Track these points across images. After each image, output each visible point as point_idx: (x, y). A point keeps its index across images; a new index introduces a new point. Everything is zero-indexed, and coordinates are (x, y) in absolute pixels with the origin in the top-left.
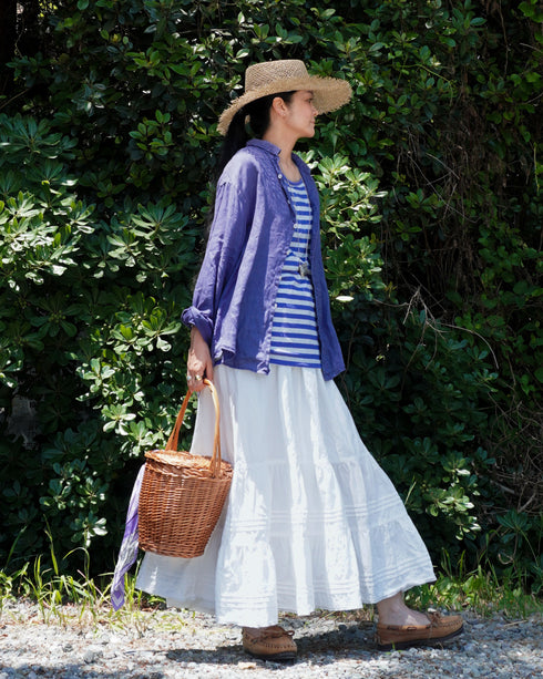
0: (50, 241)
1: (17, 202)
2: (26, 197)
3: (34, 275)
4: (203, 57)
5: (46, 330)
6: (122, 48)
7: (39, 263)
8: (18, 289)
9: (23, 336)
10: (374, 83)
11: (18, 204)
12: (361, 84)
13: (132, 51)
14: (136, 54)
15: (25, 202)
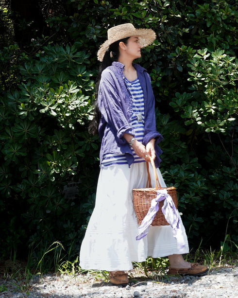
0: (86, 103)
1: (68, 86)
2: (72, 83)
3: (81, 121)
4: (145, 8)
5: (85, 147)
6: (106, 7)
7: (83, 114)
8: (73, 128)
9: (75, 151)
10: (230, 13)
11: (69, 87)
12: (224, 14)
13: (112, 8)
14: (114, 10)
15: (72, 86)
